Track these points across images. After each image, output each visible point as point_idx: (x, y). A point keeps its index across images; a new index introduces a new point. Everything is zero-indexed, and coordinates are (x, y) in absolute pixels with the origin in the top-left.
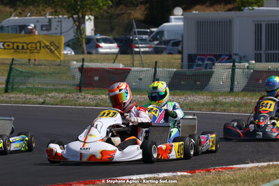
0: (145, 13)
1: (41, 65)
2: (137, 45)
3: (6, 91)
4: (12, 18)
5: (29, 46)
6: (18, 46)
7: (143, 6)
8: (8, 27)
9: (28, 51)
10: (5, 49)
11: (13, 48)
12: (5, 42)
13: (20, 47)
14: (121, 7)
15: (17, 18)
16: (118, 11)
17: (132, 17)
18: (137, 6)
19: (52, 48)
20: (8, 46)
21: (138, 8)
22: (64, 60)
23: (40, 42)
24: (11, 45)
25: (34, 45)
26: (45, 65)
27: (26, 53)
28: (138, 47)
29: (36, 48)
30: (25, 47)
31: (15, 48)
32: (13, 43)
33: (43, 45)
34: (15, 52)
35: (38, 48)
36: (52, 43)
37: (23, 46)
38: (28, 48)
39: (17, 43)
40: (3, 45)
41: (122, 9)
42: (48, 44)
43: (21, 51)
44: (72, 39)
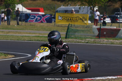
0: (121, 5)
1: (78, 27)
2: (119, 19)
3: (66, 38)
4: (62, 7)
5: (73, 19)
6: (68, 19)
7: (120, 2)
8: (60, 11)
9: (73, 21)
10: (62, 20)
11: (66, 19)
12: (62, 17)
13: (69, 19)
14: (110, 2)
15: (64, 7)
16: (108, 4)
17: (115, 7)
18: (117, 2)
19: (83, 19)
20: (64, 18)
21: (117, 3)
22: (88, 25)
23: (78, 17)
24: (65, 18)
25: (75, 18)
26: (80, 27)
27: (72, 22)
28: (119, 20)
29: (76, 20)
30: (72, 19)
31: (67, 19)
32: (66, 17)
33: (79, 18)
34: (67, 21)
35: (77, 20)
36: (83, 17)
37: (70, 19)
38: (72, 20)
39: (68, 17)
40: (62, 18)
41: (110, 4)
42: (81, 18)
43: (69, 21)
44: (90, 16)
